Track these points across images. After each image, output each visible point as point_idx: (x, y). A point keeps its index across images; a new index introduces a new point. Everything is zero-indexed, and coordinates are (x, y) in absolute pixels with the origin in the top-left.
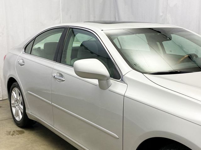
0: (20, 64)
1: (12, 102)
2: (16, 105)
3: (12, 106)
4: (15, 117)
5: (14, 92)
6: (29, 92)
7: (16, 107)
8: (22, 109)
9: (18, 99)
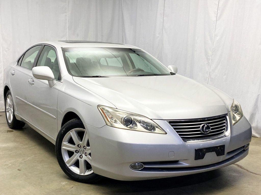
0: (12, 74)
1: (7, 108)
2: (9, 109)
3: (7, 111)
4: (8, 120)
5: (8, 99)
6: (16, 96)
7: (9, 111)
8: (12, 112)
9: (11, 104)
